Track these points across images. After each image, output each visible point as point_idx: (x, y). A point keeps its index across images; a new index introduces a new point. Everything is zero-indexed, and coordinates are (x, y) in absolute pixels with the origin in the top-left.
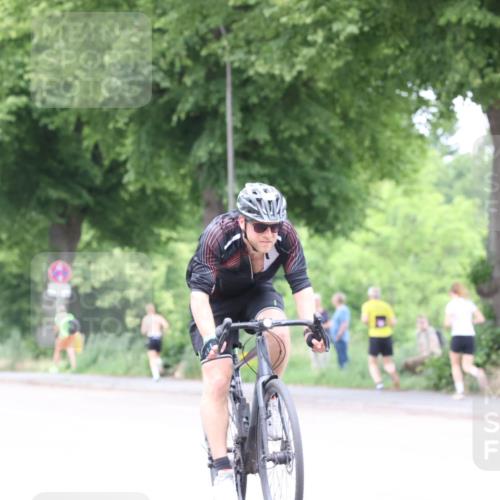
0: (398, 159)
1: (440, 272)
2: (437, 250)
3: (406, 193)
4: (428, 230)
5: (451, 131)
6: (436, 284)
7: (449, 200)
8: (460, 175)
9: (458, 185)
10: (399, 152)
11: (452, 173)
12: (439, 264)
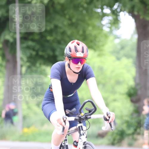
0: (95, 40)
1: (113, 92)
2: (113, 82)
3: (99, 55)
4: (108, 73)
5: (118, 28)
6: (112, 97)
7: (118, 59)
8: (123, 48)
9: (122, 52)
10: (95, 37)
11: (119, 47)
12: (113, 88)
